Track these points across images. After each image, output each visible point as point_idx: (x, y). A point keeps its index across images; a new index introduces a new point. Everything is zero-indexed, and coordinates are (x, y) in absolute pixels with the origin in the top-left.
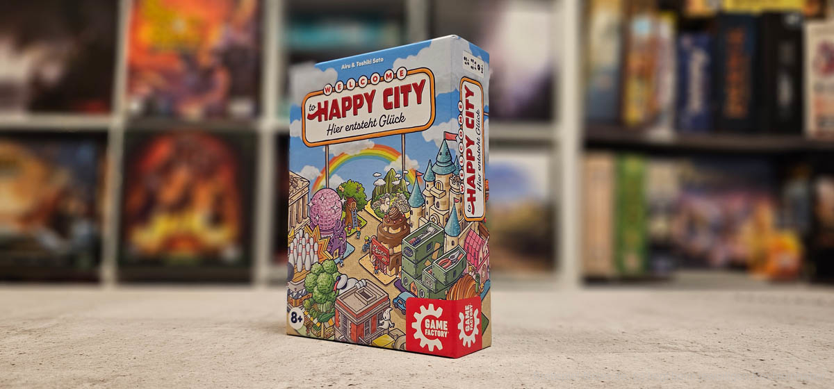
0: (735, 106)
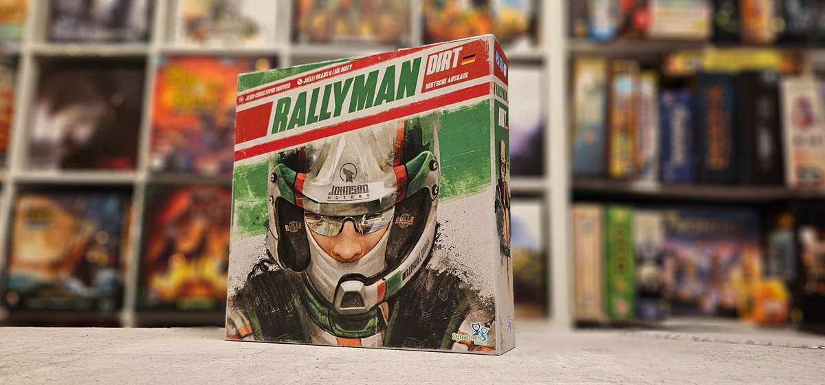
0: (716, 158)
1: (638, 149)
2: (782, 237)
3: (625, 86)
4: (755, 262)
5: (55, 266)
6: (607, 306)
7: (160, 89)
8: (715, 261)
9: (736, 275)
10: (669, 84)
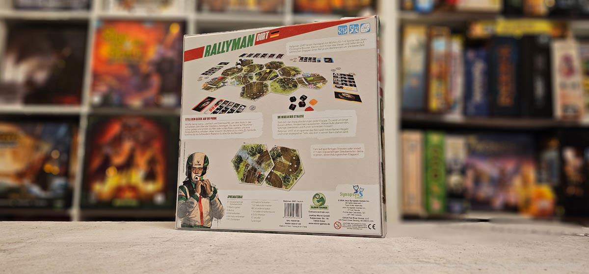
0: (505, 98)
1: (449, 91)
2: (551, 155)
3: (440, 45)
4: (531, 172)
5: (20, 175)
6: (426, 204)
7: (98, 45)
8: (502, 172)
9: (517, 182)
10: (471, 44)
